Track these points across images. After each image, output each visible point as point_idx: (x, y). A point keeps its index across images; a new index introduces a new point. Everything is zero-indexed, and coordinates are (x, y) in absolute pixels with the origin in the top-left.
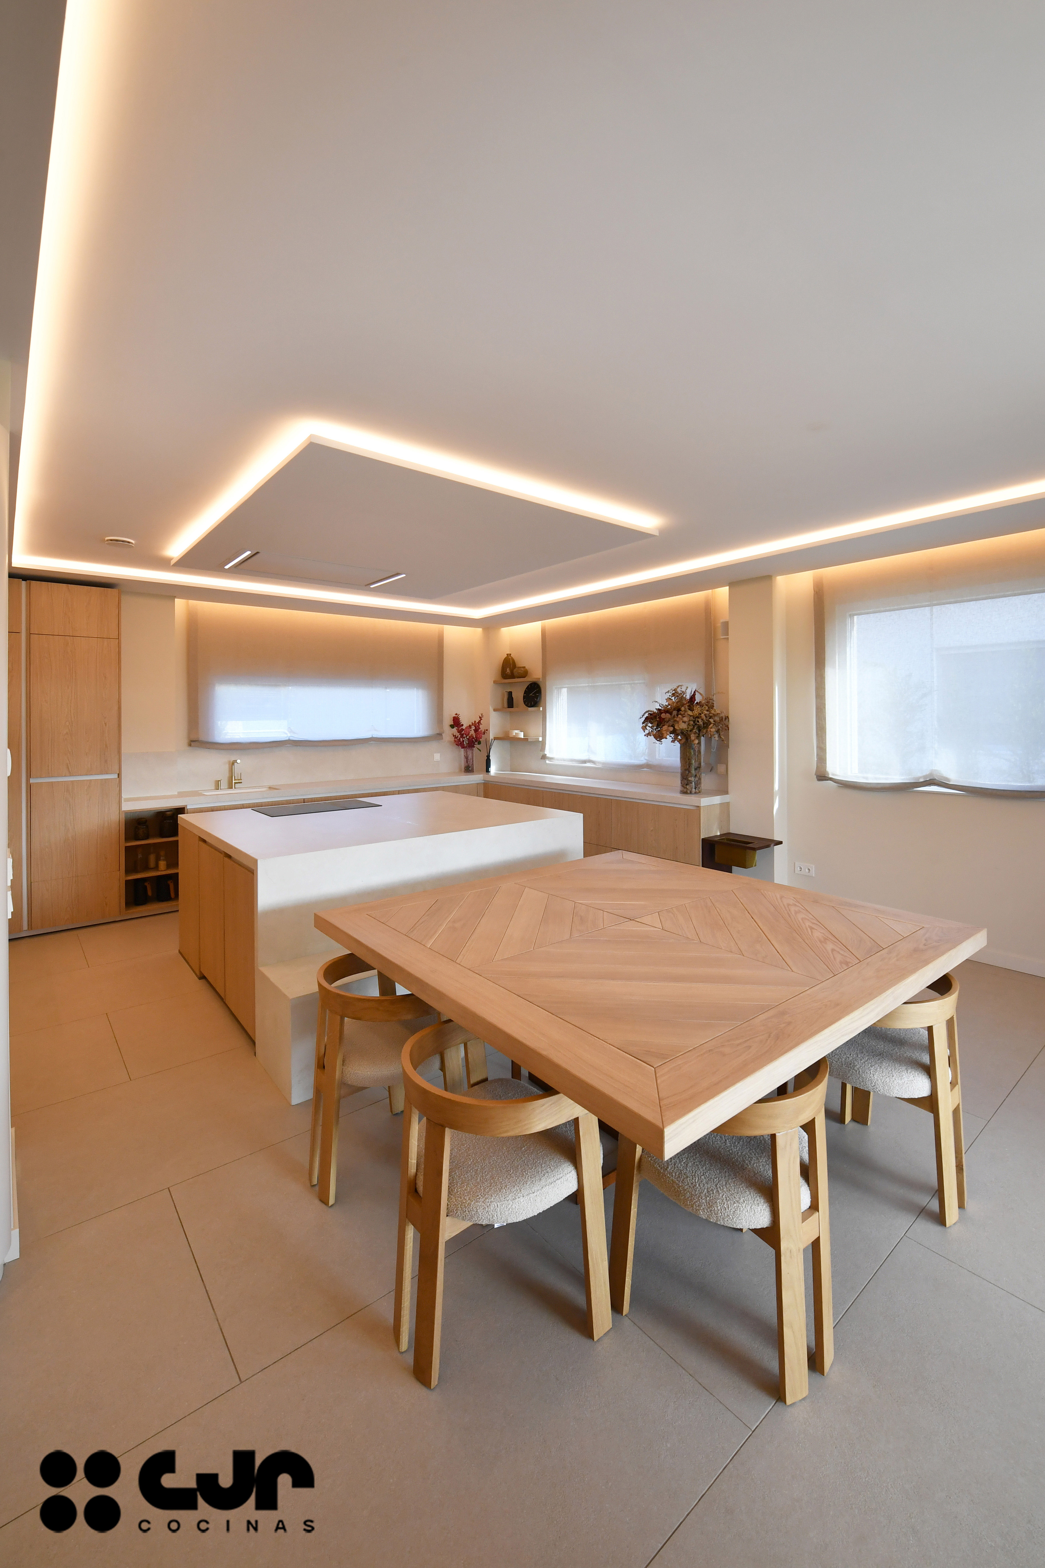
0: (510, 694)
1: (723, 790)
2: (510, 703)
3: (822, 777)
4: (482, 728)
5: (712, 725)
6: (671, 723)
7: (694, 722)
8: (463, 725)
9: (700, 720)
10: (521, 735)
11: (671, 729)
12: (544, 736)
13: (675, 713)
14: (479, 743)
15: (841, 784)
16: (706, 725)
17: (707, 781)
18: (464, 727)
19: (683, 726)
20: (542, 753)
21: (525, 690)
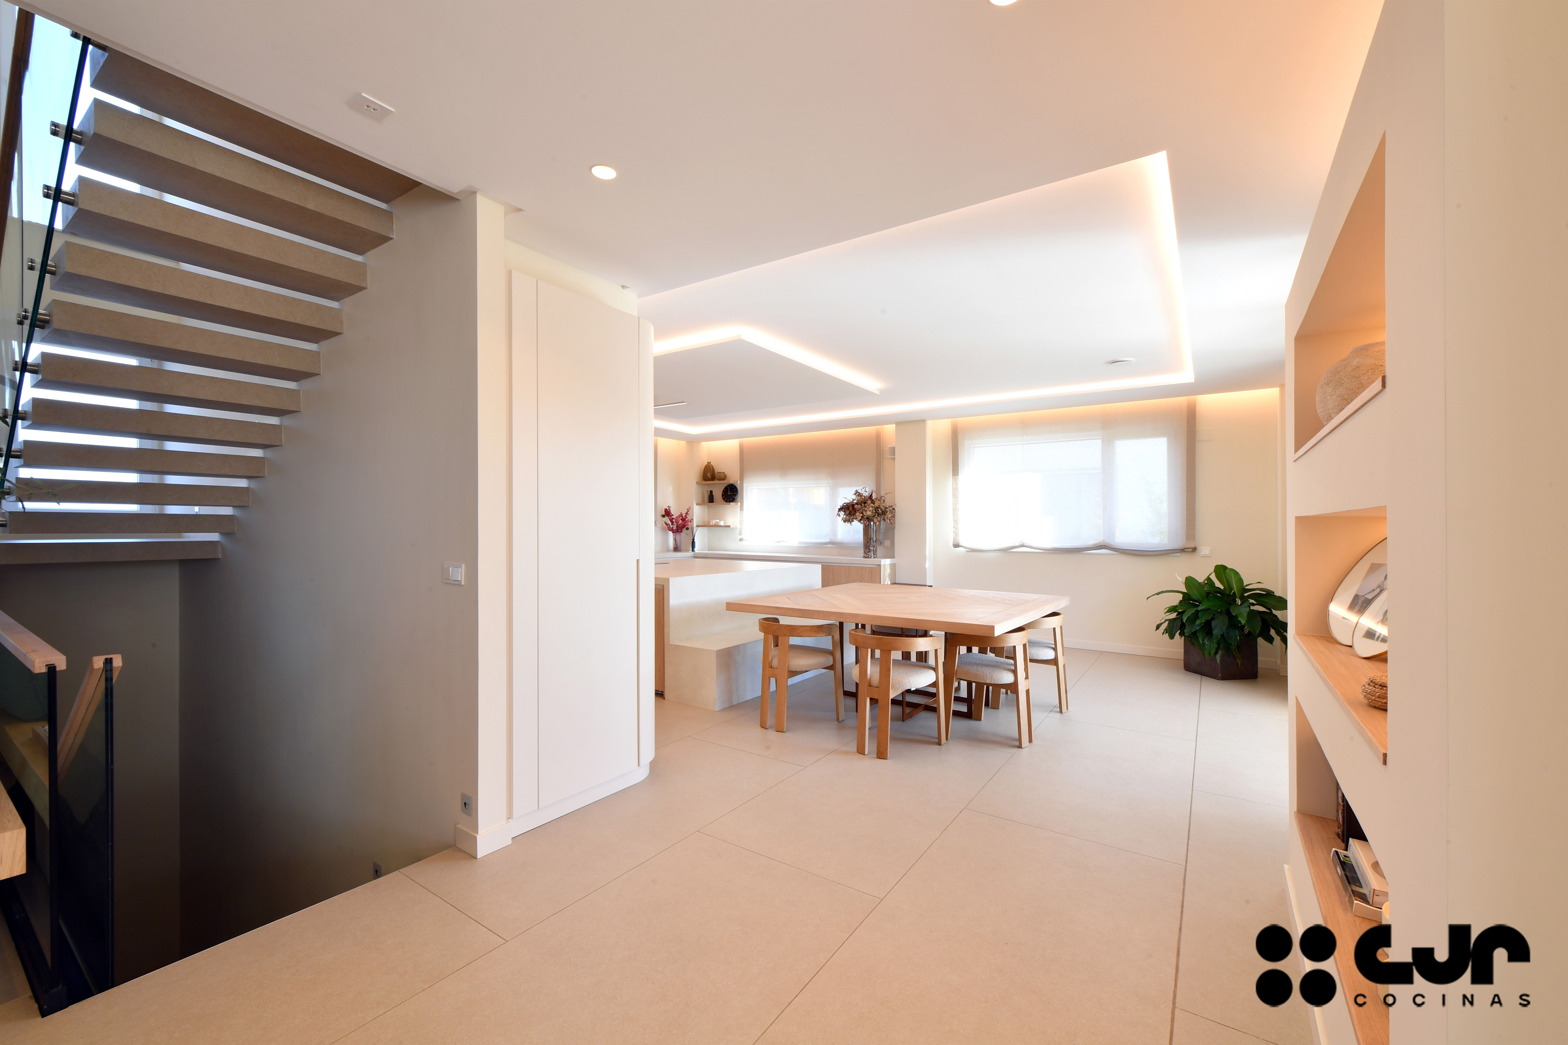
0: (711, 492)
1: (892, 557)
2: (711, 499)
3: (956, 546)
4: (689, 517)
5: (888, 513)
6: (861, 511)
7: (876, 510)
8: (673, 515)
9: (879, 510)
10: (722, 523)
11: (861, 515)
12: (741, 523)
13: (863, 504)
14: (687, 529)
15: (969, 549)
16: (884, 513)
17: (880, 550)
18: (673, 517)
19: (869, 513)
20: (739, 537)
21: (724, 490)
